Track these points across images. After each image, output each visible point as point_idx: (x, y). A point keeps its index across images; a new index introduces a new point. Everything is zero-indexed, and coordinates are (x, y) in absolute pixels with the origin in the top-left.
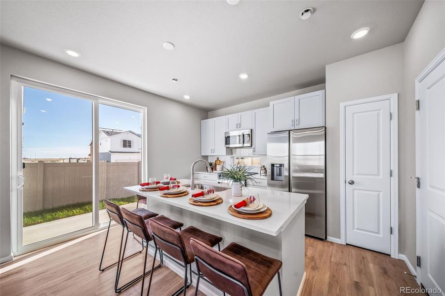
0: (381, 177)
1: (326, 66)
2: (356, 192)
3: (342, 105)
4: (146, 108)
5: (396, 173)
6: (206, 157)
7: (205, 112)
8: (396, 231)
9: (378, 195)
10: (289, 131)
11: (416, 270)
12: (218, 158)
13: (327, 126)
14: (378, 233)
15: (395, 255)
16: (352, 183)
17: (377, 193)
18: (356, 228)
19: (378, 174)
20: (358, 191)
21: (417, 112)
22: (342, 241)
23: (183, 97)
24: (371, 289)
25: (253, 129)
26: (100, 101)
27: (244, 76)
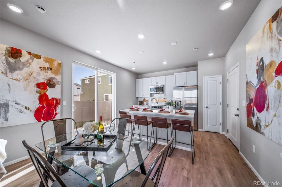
0: (217, 105)
1: (198, 62)
2: (208, 111)
3: (204, 77)
4: (115, 74)
5: (222, 104)
6: (137, 98)
7: (137, 75)
8: (222, 124)
9: (216, 112)
10: (183, 87)
11: (227, 135)
12: (144, 99)
13: (198, 85)
14: (216, 126)
15: (221, 133)
16: (207, 107)
17: (216, 111)
18: (208, 124)
19: (216, 104)
20: (209, 111)
21: (228, 83)
22: (203, 130)
23: (132, 69)
24: (214, 141)
25: (165, 85)
26: (99, 71)
27: (165, 63)
